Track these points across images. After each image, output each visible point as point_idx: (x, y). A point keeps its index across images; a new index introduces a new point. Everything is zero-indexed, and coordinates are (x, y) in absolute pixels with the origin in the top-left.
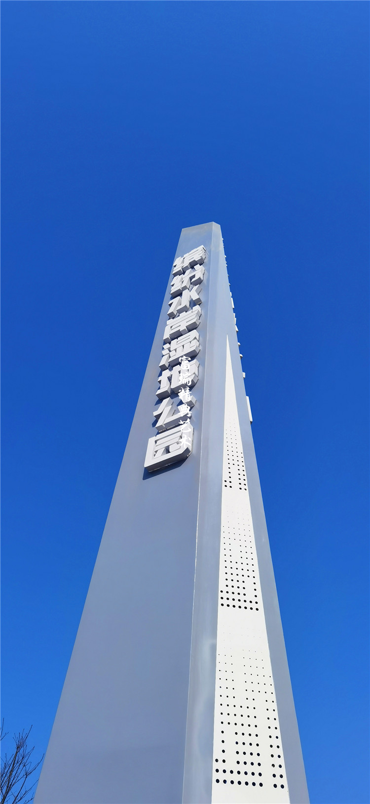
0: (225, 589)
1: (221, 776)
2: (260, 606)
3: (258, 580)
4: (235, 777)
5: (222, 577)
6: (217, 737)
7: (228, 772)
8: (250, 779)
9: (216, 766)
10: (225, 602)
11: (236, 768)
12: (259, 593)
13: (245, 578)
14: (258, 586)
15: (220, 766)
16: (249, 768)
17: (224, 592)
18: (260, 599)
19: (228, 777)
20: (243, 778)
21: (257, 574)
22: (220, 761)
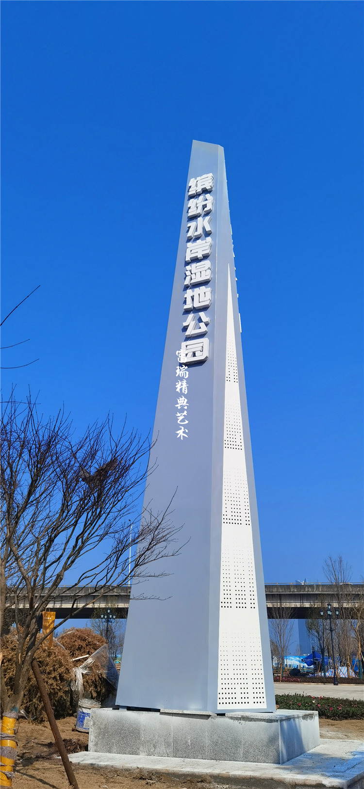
0: (227, 439)
1: (225, 521)
2: (243, 447)
3: (242, 434)
4: (231, 521)
5: (225, 433)
6: (224, 506)
7: (228, 519)
8: (237, 522)
9: (223, 517)
10: (227, 446)
11: (231, 518)
12: (242, 441)
13: (236, 433)
14: (242, 437)
15: (225, 517)
16: (236, 518)
17: (226, 441)
18: (243, 444)
19: (228, 521)
20: (234, 521)
21: (242, 431)
22: (225, 515)
